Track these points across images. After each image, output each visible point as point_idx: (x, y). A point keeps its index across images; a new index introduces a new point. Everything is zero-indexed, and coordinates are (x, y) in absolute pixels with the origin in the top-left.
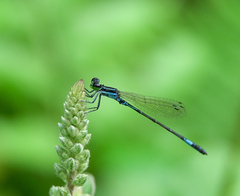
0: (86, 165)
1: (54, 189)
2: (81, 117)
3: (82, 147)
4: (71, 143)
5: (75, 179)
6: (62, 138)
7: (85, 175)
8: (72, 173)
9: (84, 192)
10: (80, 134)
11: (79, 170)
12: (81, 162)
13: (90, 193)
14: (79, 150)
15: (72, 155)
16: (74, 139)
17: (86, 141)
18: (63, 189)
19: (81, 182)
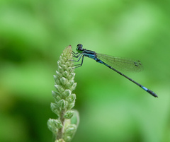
0: (73, 104)
1: (51, 120)
2: (70, 71)
3: (70, 92)
4: (62, 89)
5: (65, 114)
6: (56, 86)
7: (72, 112)
8: (63, 110)
9: (71, 123)
10: (69, 83)
11: (68, 108)
12: (70, 102)
13: (75, 124)
14: (68, 94)
15: (64, 97)
16: (65, 87)
17: (73, 88)
18: (57, 121)
19: (70, 116)
